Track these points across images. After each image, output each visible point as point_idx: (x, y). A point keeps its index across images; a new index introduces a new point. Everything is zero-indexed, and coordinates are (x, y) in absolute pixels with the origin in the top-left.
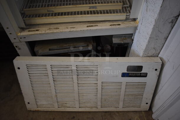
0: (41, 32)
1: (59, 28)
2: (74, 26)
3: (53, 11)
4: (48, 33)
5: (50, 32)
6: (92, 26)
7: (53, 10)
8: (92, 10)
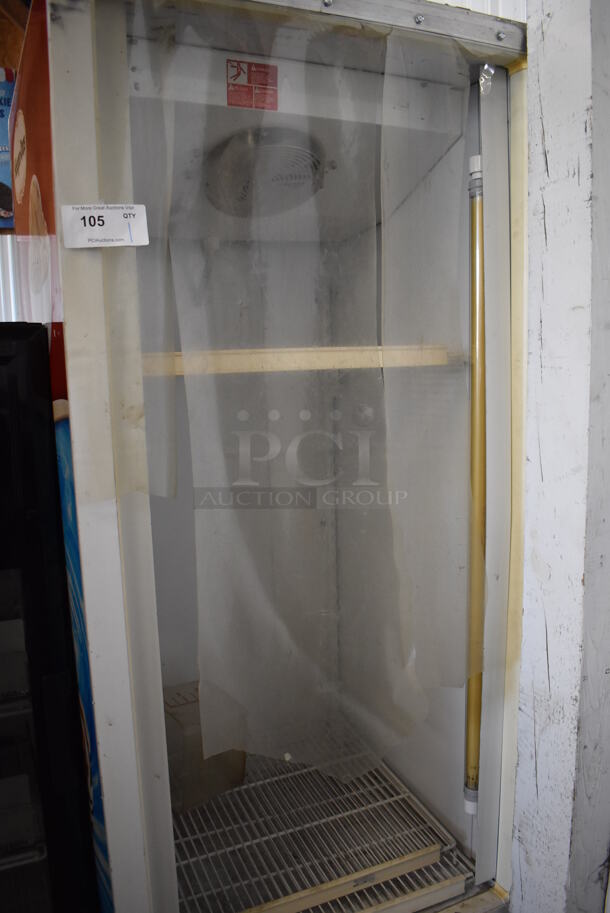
8: (362, 887)
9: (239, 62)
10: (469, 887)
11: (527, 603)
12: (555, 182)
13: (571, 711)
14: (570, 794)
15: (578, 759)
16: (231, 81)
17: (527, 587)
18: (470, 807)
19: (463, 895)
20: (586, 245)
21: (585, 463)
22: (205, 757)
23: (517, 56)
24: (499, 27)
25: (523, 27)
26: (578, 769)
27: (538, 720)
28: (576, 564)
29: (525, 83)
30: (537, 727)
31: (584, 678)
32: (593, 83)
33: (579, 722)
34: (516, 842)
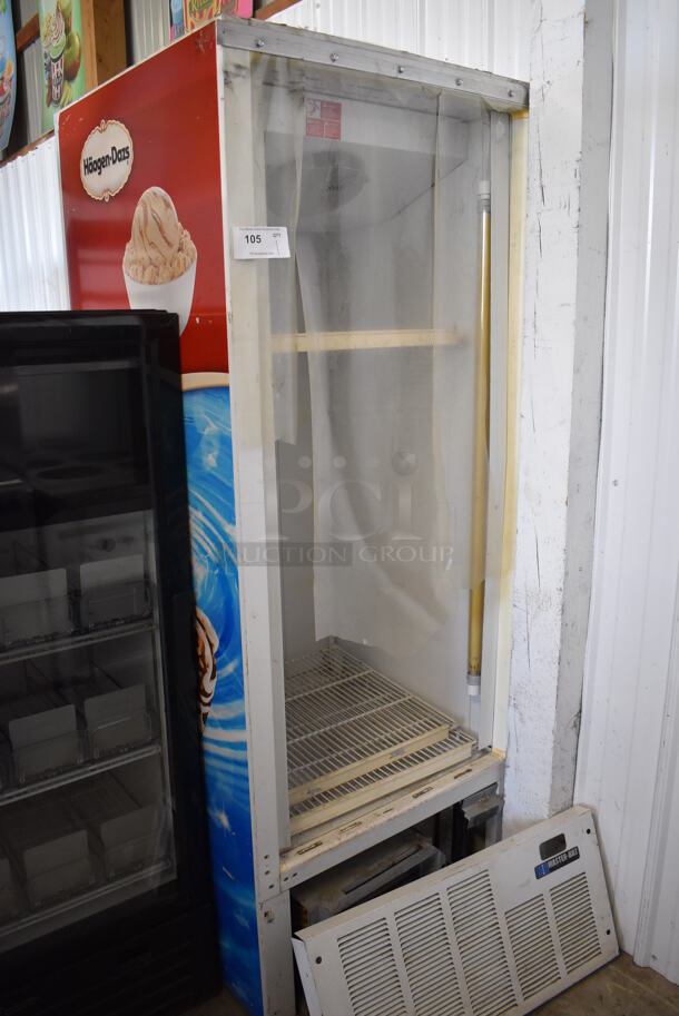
0: (331, 846)
1: (360, 823)
2: (388, 807)
3: (319, 789)
4: (348, 841)
5: (350, 836)
6: (421, 793)
7: (319, 786)
8: (396, 759)
9: (315, 100)
10: (474, 752)
11: (520, 525)
12: (549, 210)
13: (557, 599)
14: (556, 660)
15: (562, 634)
16: (309, 116)
17: (520, 513)
18: (473, 690)
19: (470, 758)
20: (573, 260)
21: (569, 418)
22: (317, 639)
23: (520, 108)
24: (511, 86)
25: (526, 86)
26: (562, 641)
27: (530, 611)
28: (561, 490)
29: (526, 129)
30: (529, 617)
31: (566, 574)
32: (583, 142)
33: (563, 606)
34: (511, 708)
